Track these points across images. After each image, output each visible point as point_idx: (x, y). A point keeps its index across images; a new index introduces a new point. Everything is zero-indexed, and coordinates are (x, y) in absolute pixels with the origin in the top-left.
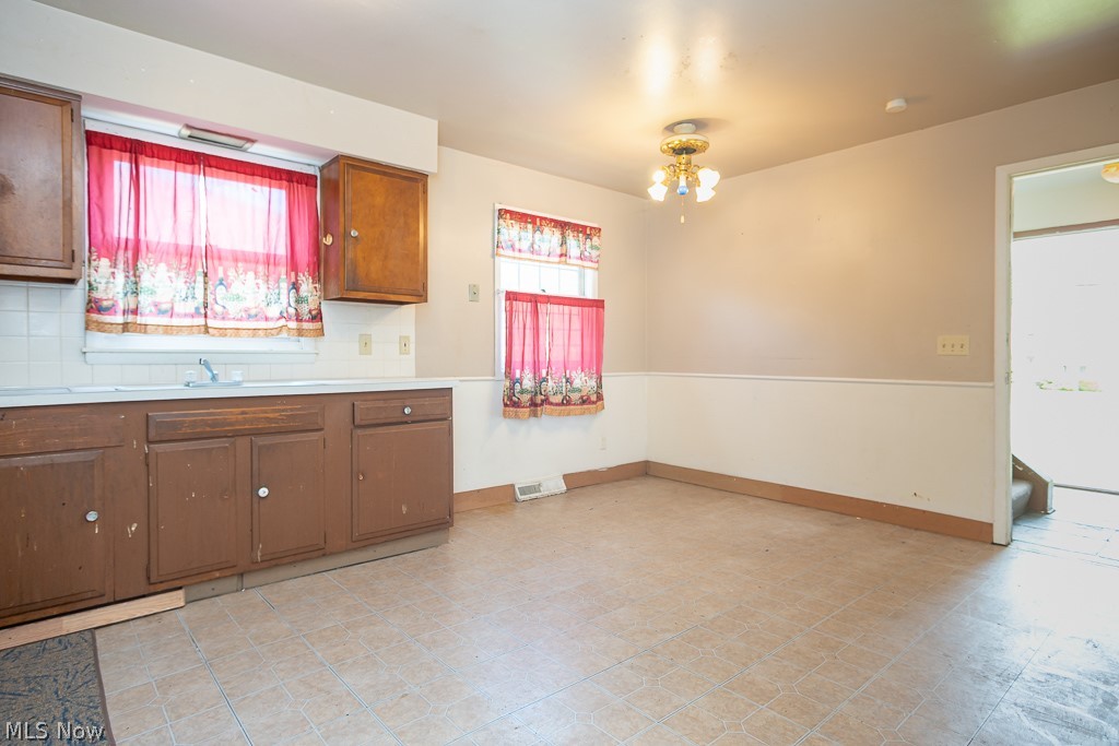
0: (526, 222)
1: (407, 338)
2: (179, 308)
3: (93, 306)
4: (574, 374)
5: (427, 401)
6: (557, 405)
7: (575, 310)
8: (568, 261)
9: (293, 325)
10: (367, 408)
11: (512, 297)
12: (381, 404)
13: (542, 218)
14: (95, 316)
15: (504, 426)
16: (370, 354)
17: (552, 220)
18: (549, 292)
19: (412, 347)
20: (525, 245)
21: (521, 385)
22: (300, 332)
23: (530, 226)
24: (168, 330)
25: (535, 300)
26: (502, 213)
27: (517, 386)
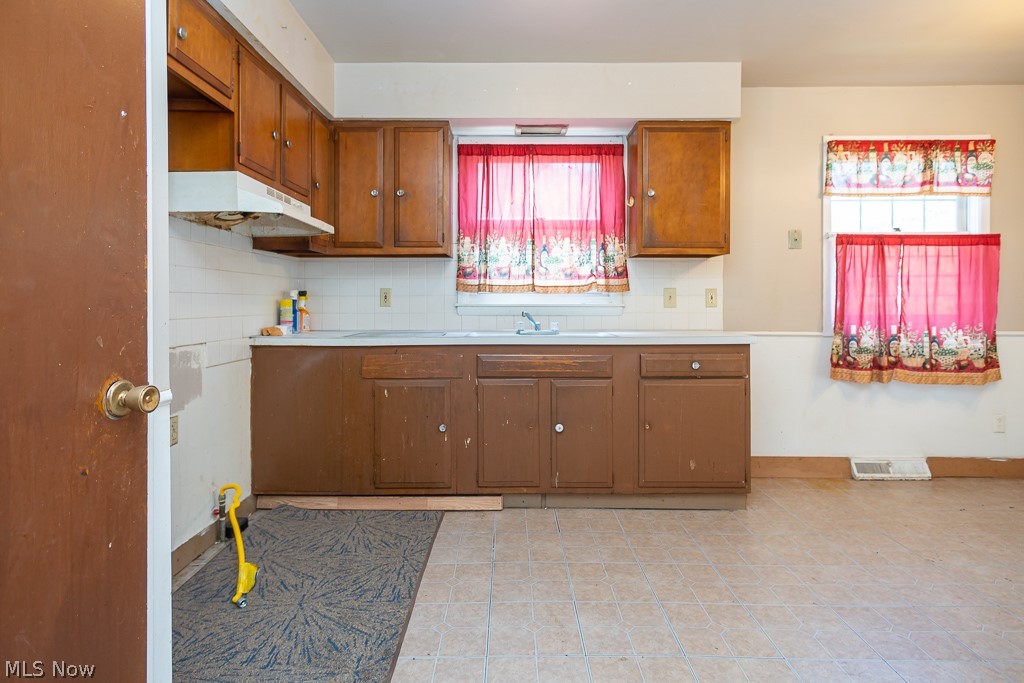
0: (867, 150)
1: (714, 290)
2: (514, 272)
3: (462, 273)
4: (944, 332)
5: (718, 357)
6: (914, 369)
7: (946, 250)
8: (935, 188)
9: (602, 281)
10: (654, 361)
11: (844, 241)
12: (668, 357)
13: (891, 143)
14: (462, 280)
15: (837, 390)
16: (675, 307)
17: (907, 143)
18: (906, 230)
19: (720, 300)
20: (866, 178)
21: (858, 342)
22: (608, 288)
23: (873, 155)
24: (506, 289)
25: (880, 241)
26: (832, 146)
27: (853, 345)
